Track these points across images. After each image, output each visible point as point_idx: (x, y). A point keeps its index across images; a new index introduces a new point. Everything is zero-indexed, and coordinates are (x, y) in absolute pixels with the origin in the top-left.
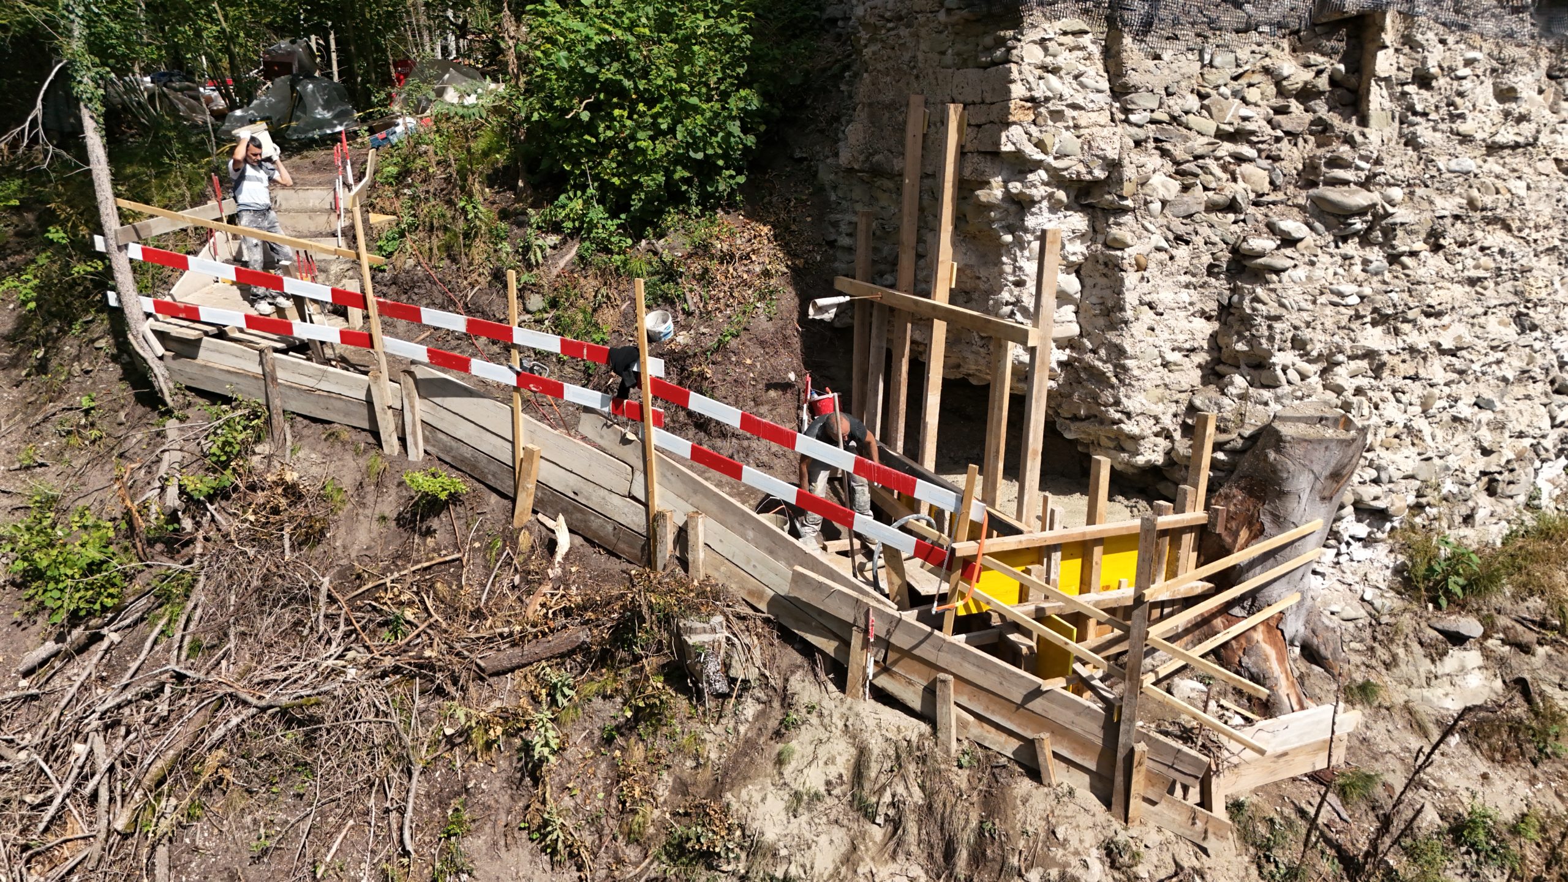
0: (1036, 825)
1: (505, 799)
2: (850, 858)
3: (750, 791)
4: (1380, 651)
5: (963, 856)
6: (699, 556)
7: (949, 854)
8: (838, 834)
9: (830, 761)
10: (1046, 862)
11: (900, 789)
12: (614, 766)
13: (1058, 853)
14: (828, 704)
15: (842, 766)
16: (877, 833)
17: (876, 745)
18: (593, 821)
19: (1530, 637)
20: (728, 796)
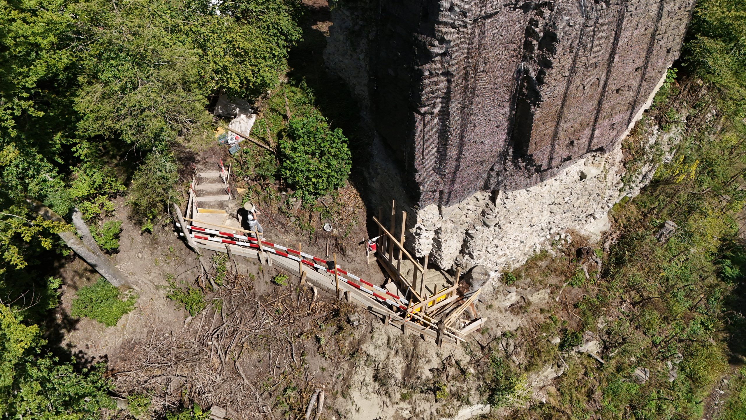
0: (424, 350)
1: (312, 347)
2: (388, 357)
3: (366, 345)
4: (495, 296)
5: (410, 356)
6: (350, 299)
7: (407, 356)
8: (385, 352)
9: (382, 339)
10: (426, 357)
11: (397, 345)
12: (335, 340)
13: (428, 355)
14: (381, 327)
15: (385, 340)
16: (393, 352)
17: (392, 337)
18: (333, 351)
19: (526, 287)
20: (362, 346)
